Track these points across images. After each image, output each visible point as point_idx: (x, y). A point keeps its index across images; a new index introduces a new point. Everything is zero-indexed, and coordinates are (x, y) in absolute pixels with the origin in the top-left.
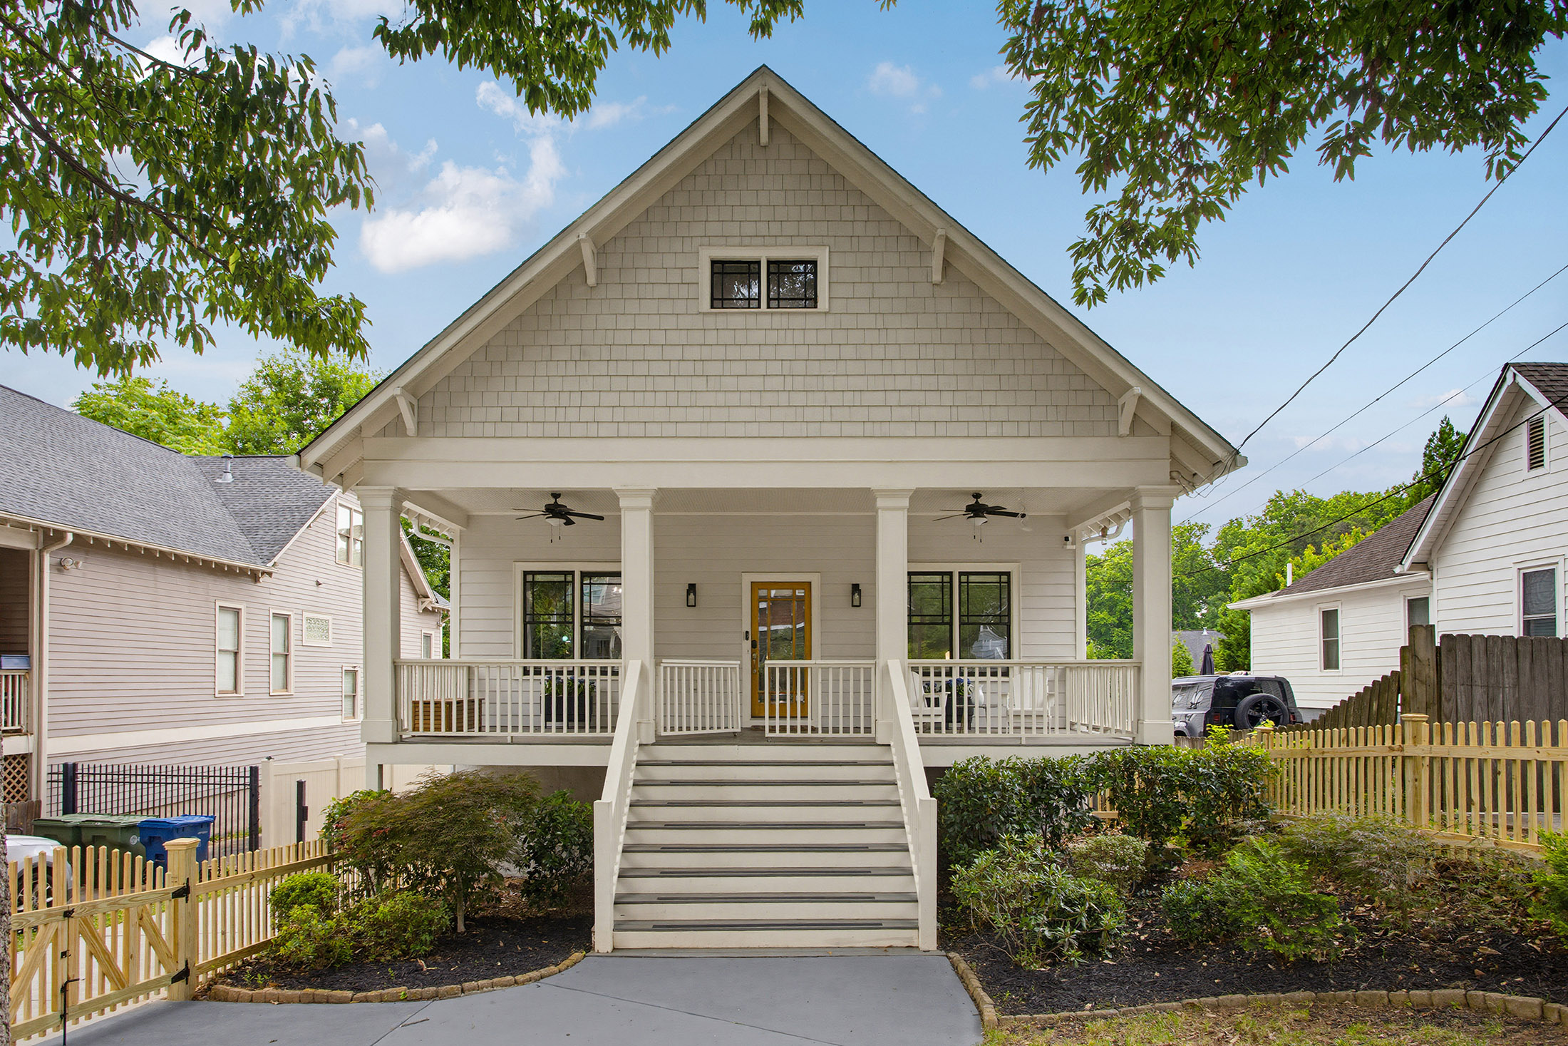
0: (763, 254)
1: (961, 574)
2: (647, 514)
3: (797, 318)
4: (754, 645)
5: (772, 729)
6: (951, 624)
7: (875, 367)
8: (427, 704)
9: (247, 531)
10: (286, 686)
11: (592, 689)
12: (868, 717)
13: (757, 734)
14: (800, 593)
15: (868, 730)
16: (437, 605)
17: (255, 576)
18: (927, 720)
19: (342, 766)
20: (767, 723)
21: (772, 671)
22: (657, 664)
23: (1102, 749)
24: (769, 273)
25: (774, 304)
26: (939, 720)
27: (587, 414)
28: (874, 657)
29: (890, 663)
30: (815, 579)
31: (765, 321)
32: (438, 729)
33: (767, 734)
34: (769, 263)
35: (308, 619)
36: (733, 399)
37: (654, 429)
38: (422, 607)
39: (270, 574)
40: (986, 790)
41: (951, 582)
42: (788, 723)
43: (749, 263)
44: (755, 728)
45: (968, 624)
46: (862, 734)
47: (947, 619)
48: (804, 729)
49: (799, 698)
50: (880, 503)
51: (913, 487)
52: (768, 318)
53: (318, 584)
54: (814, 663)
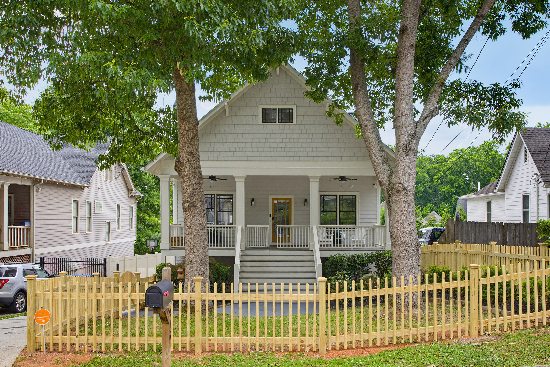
0: (277, 107)
1: (340, 195)
2: (243, 183)
3: (287, 125)
4: (273, 218)
5: (279, 246)
6: (337, 212)
7: (309, 141)
8: (175, 238)
9: (76, 170)
10: (90, 229)
11: (221, 233)
12: (307, 242)
13: (274, 247)
14: (288, 201)
15: (307, 246)
16: (136, 194)
17: (82, 188)
18: (324, 243)
19: (126, 259)
20: (278, 244)
21: (279, 228)
22: (246, 226)
23: (373, 252)
24: (279, 112)
25: (280, 121)
26: (331, 243)
27: (226, 154)
28: (309, 225)
29: (313, 226)
30: (293, 197)
31: (277, 127)
32: (179, 245)
33: (278, 247)
34: (279, 109)
35: (97, 203)
36: (269, 150)
37: (245, 158)
38: (130, 195)
39: (88, 187)
40: (338, 263)
41: (337, 198)
42: (284, 244)
43: (273, 109)
44: (273, 246)
45: (342, 212)
46: (306, 247)
47: (336, 210)
48: (289, 246)
49: (287, 236)
50: (311, 180)
51: (320, 175)
52: (279, 126)
53: (99, 189)
54: (293, 226)
